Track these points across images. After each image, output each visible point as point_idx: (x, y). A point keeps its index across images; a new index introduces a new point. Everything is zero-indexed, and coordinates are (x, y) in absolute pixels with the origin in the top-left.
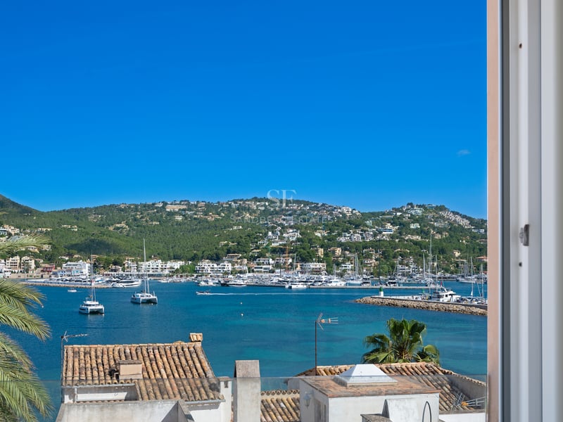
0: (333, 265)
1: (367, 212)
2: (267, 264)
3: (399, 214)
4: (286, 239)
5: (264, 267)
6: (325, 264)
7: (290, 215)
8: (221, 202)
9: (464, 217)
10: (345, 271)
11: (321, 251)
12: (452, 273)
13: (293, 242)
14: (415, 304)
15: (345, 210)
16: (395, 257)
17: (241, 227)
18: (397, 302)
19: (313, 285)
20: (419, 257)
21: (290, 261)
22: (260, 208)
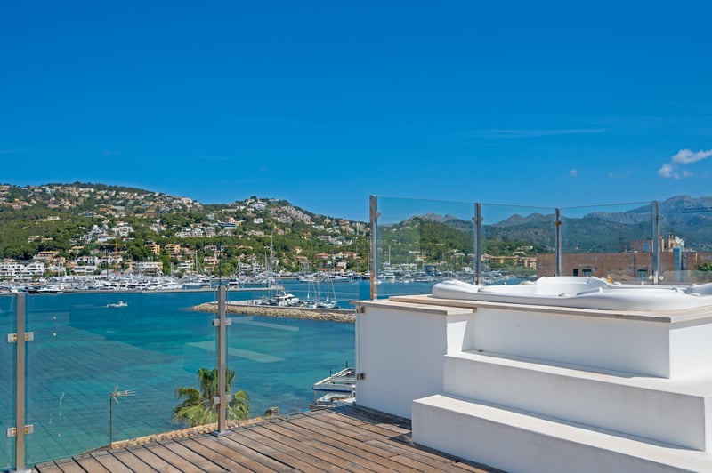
0: (169, 263)
1: (209, 204)
2: (91, 264)
3: (242, 208)
4: (116, 234)
5: (88, 267)
6: (161, 263)
7: (121, 205)
8: (32, 186)
9: (306, 213)
10: (183, 271)
11: (157, 249)
12: (293, 271)
13: (124, 237)
14: (254, 310)
15: (185, 201)
16: (238, 255)
17: (58, 218)
18: (235, 308)
19: (146, 289)
20: (262, 255)
21: (121, 259)
22: (83, 195)
